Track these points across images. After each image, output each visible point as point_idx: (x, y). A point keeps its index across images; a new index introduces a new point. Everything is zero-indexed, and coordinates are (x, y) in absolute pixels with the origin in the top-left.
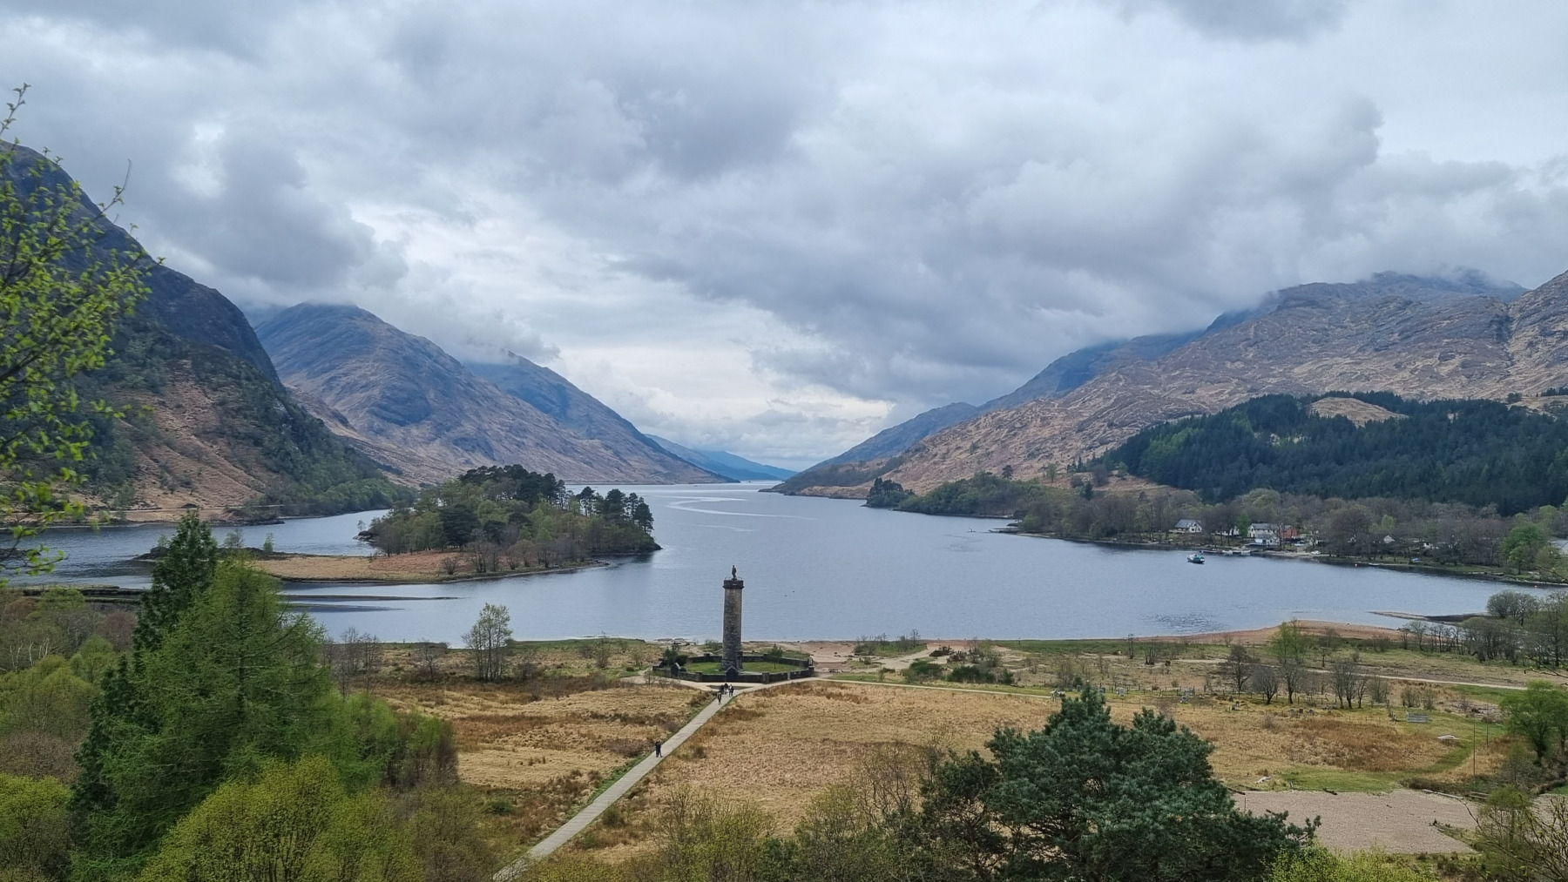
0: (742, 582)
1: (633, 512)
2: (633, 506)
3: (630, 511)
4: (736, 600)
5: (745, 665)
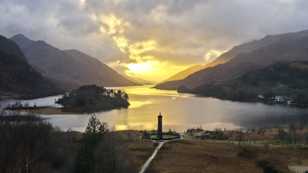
0: (162, 116)
2: (124, 94)
4: (161, 120)
5: (163, 136)
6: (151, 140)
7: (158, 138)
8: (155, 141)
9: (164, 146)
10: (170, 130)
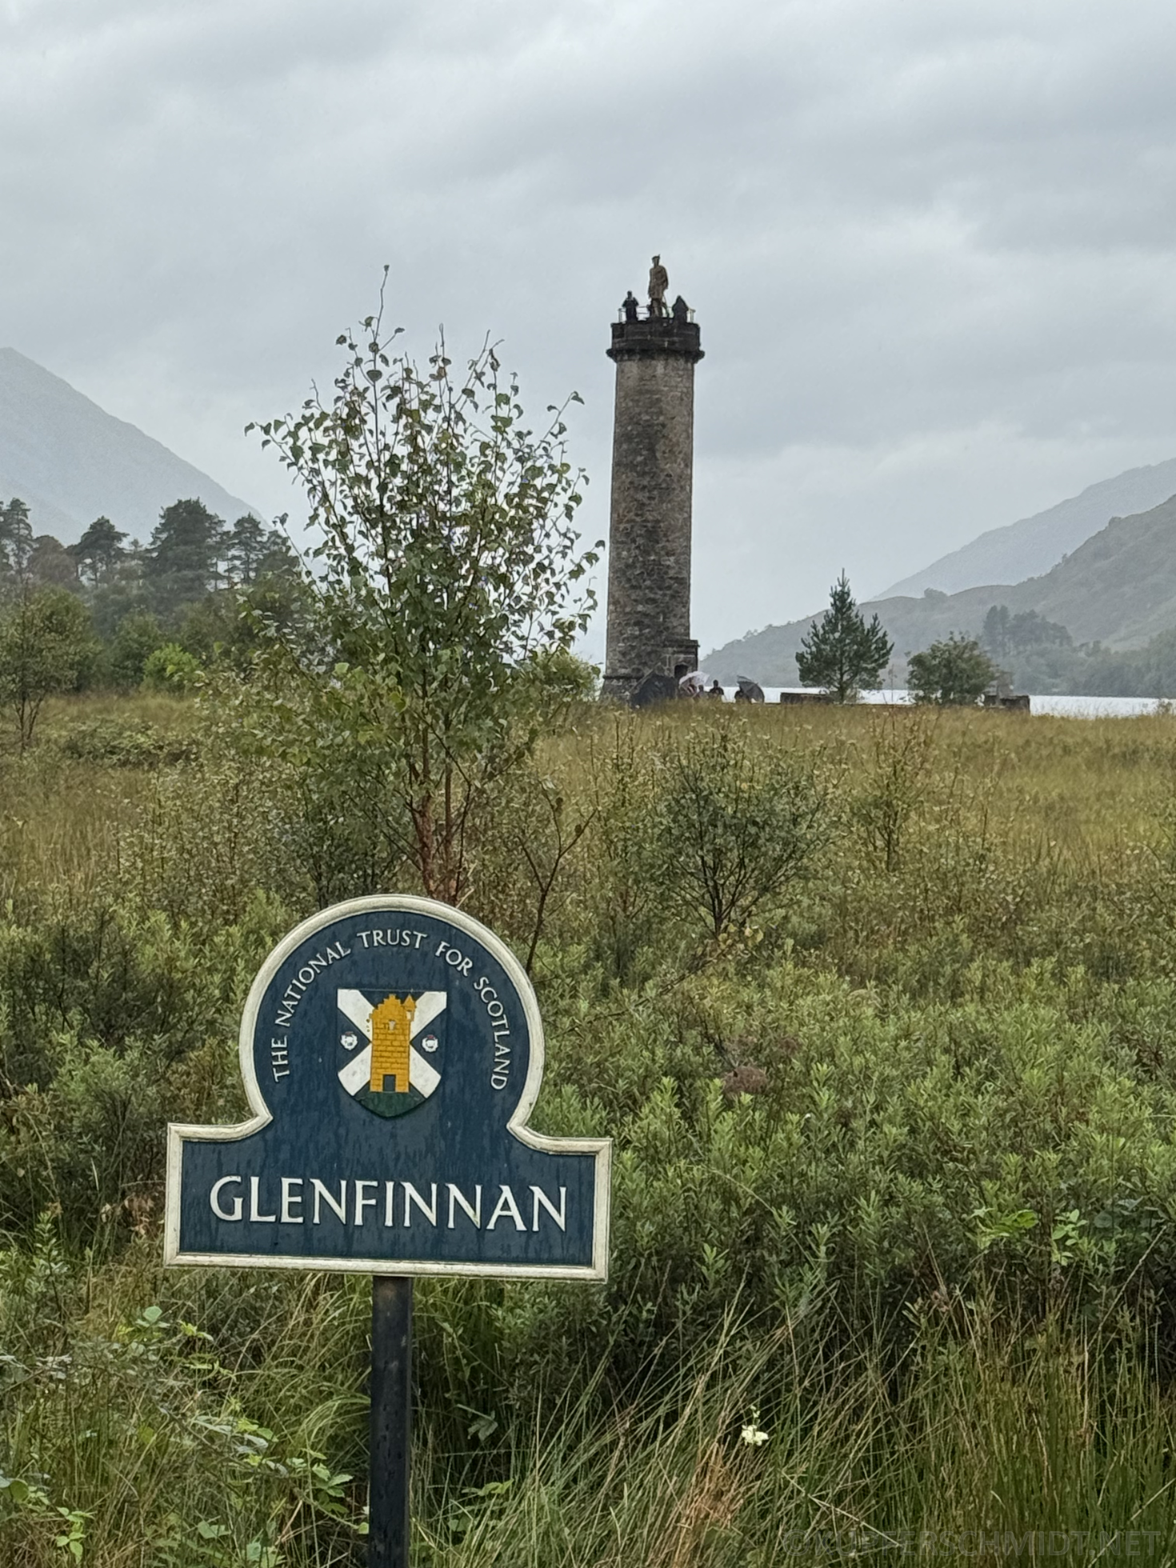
0: (695, 328)
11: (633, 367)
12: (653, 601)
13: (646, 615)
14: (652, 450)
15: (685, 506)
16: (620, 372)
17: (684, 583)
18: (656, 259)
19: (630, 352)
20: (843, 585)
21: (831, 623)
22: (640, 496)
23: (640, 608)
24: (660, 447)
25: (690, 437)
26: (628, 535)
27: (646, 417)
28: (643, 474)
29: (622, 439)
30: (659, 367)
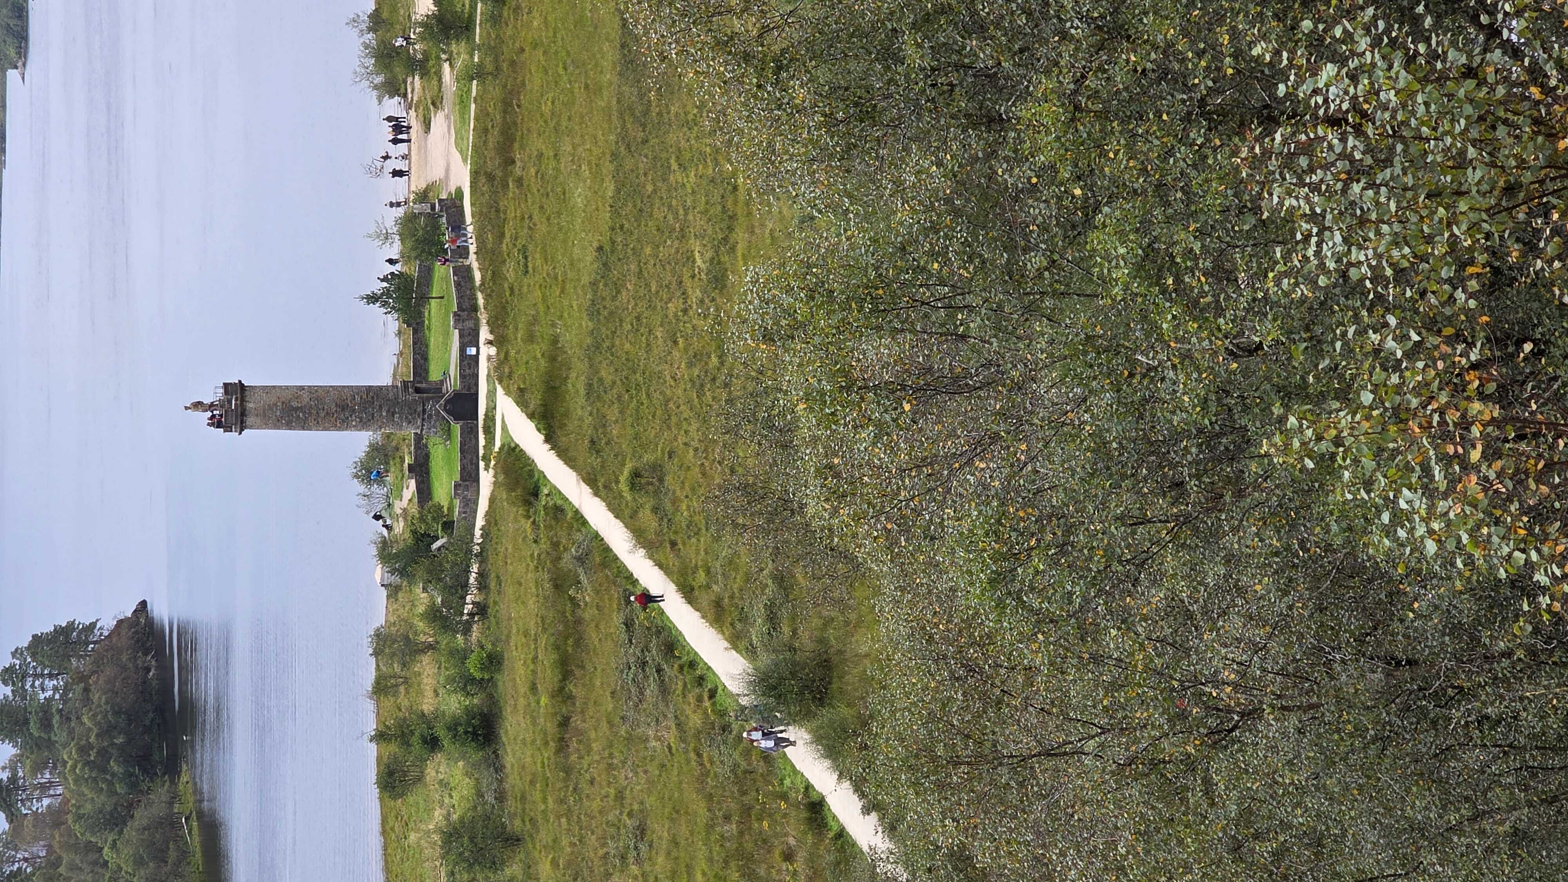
0: (226, 386)
1: (51, 676)
2: (36, 676)
3: (50, 684)
4: (273, 400)
5: (435, 375)
6: (480, 522)
7: (456, 428)
8: (486, 479)
9: (535, 400)
10: (372, 299)
11: (250, 420)
12: (380, 407)
13: (388, 411)
14: (297, 409)
15: (327, 389)
16: (251, 427)
17: (369, 389)
18: (186, 408)
19: (242, 422)
20: (363, 298)
21: (385, 304)
22: (323, 415)
23: (384, 414)
24: (295, 404)
25: (287, 387)
26: (344, 421)
27: (278, 413)
28: (310, 414)
29: (289, 426)
30: (250, 405)
